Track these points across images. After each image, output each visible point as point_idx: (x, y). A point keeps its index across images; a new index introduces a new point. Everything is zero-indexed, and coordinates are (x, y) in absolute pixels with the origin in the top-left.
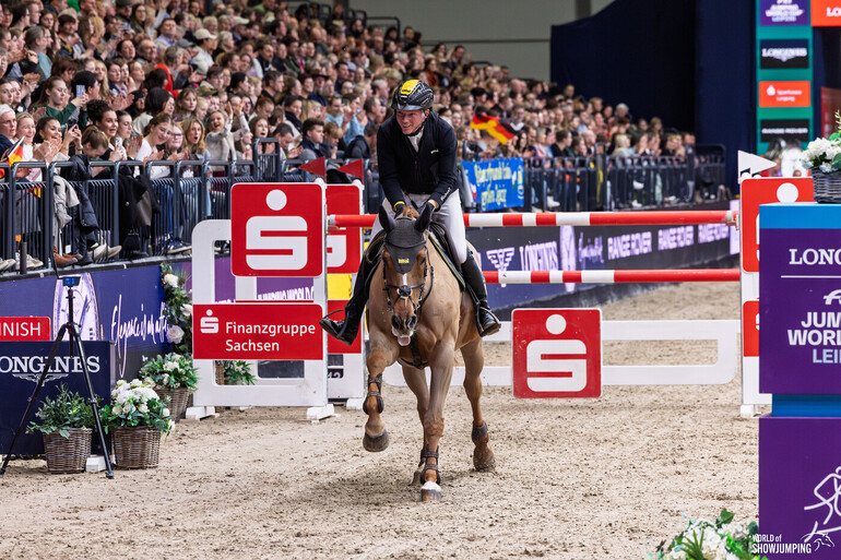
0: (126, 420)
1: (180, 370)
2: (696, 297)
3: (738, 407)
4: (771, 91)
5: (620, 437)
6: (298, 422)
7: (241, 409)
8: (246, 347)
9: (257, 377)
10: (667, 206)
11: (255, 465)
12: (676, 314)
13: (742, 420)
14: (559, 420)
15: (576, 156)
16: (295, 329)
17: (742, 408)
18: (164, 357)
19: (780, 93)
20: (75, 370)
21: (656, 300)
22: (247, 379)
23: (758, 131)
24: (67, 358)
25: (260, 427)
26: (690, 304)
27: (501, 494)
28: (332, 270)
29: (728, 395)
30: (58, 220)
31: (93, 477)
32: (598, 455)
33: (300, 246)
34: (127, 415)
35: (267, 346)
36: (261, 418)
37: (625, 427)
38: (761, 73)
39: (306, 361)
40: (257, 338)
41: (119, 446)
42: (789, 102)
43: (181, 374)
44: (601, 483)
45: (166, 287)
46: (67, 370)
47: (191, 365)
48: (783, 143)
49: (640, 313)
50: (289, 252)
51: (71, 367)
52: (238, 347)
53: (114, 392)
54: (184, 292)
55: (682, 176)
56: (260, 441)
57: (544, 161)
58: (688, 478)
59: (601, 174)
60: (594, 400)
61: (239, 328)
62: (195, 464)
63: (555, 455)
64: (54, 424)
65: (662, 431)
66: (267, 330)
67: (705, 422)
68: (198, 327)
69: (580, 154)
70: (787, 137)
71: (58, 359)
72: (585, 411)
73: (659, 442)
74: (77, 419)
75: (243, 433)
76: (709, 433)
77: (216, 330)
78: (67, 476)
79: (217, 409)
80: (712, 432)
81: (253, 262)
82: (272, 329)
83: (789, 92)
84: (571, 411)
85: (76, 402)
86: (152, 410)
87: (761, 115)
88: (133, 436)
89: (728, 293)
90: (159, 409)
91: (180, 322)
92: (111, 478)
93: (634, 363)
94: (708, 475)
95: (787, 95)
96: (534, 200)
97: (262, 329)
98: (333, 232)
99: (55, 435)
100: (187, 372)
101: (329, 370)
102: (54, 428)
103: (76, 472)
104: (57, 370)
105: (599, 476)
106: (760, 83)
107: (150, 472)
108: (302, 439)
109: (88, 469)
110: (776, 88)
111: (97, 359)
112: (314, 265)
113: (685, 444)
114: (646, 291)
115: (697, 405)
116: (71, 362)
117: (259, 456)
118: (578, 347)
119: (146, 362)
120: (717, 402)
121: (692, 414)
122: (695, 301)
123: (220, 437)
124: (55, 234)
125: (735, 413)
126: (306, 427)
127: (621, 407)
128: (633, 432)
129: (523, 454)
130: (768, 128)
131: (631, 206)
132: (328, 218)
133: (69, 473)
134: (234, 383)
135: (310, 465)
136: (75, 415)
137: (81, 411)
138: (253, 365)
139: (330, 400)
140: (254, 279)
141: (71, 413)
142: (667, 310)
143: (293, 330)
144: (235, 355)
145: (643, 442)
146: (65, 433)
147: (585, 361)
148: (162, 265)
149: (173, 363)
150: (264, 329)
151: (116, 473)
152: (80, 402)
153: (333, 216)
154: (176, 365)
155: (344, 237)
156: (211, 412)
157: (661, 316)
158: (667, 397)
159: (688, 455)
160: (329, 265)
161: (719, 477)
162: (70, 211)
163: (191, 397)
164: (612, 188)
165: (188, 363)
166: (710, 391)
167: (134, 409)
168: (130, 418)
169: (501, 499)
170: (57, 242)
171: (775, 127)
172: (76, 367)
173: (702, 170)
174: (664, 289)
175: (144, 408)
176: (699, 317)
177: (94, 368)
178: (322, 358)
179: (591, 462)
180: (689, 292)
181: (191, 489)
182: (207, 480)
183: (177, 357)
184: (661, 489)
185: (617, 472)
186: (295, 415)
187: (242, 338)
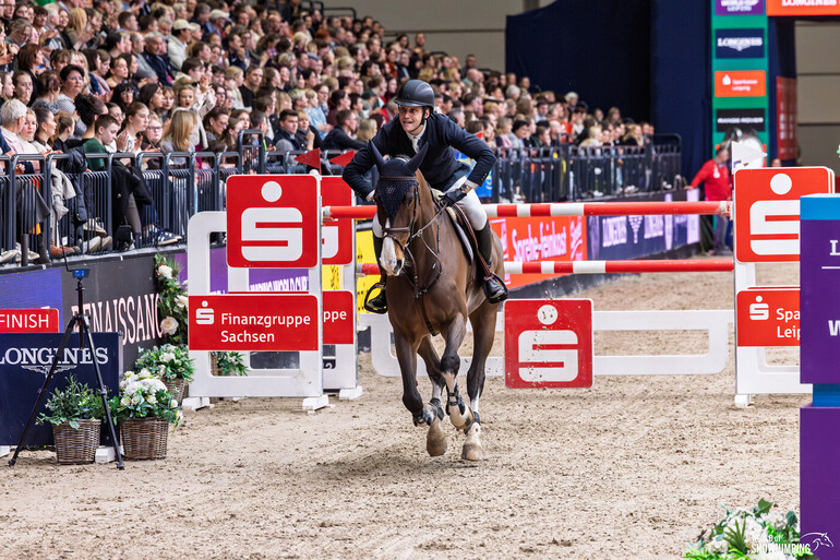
0: (135, 411)
1: (176, 361)
2: (661, 287)
3: (732, 397)
4: (727, 81)
5: (620, 426)
6: (294, 412)
7: (235, 399)
8: (242, 338)
9: (250, 368)
10: (627, 196)
11: (261, 456)
12: (645, 304)
13: (737, 409)
14: (553, 410)
15: (541, 146)
16: (290, 320)
17: (736, 397)
18: (159, 348)
19: (736, 82)
20: (84, 362)
21: (622, 289)
22: (240, 370)
23: (714, 120)
24: (76, 350)
25: (257, 418)
26: (655, 294)
27: (514, 484)
28: (326, 261)
29: (716, 385)
30: (56, 212)
31: (102, 468)
32: (600, 445)
33: (295, 237)
34: (136, 406)
35: (262, 337)
36: (256, 408)
37: (621, 417)
38: (716, 63)
39: (301, 352)
40: (253, 329)
41: (127, 436)
42: (745, 91)
43: (177, 365)
44: (611, 472)
45: (160, 279)
46: (75, 361)
47: (186, 356)
48: (739, 133)
49: (608, 303)
50: (285, 243)
51: (80, 358)
52: (233, 338)
53: (122, 384)
54: (177, 283)
55: (640, 166)
56: (261, 432)
57: (511, 151)
58: (697, 469)
59: (564, 163)
60: (584, 390)
61: (234, 320)
62: (201, 455)
63: (558, 445)
64: (64, 415)
65: (659, 421)
66: (263, 321)
67: (700, 412)
68: (193, 318)
69: (544, 144)
70: (743, 127)
71: (67, 351)
72: (578, 401)
73: (660, 432)
74: (86, 410)
75: (243, 424)
76: (707, 423)
77: (211, 322)
78: (78, 467)
79: (212, 400)
80: (710, 422)
81: (249, 253)
82: (268, 320)
83: (744, 82)
84: (563, 401)
85: (85, 393)
86: (160, 402)
87: (716, 105)
88: (142, 427)
89: (692, 282)
90: (167, 400)
91: (174, 313)
92: (121, 468)
93: (614, 353)
94: (716, 464)
95: (743, 85)
96: (501, 189)
97: (258, 320)
98: (327, 223)
99: (65, 426)
100: (183, 363)
101: (325, 362)
102: (64, 420)
103: (85, 463)
104: (66, 362)
105: (607, 466)
106: (716, 73)
107: (159, 463)
108: (302, 429)
109: (97, 460)
110: (732, 78)
111: (106, 350)
112: (309, 257)
113: (685, 434)
114: (609, 280)
115: (688, 394)
116: (80, 354)
117: (265, 447)
118: (570, 337)
119: (142, 353)
120: (708, 392)
121: (685, 404)
122: (661, 290)
123: (220, 428)
124: (52, 226)
125: (729, 403)
126: (303, 418)
127: (612, 397)
128: (630, 422)
129: (527, 444)
130: (723, 117)
131: (593, 196)
132: (323, 209)
133: (78, 464)
134: (227, 374)
135: (316, 456)
136: (85, 406)
137: (90, 402)
138: (245, 356)
139: (325, 391)
140: (246, 271)
141: (80, 404)
142: (635, 300)
143: (288, 321)
144: (230, 346)
145: (644, 431)
146: (75, 425)
147: (576, 351)
148: (156, 257)
149: (169, 353)
150: (259, 320)
151: (126, 464)
152: (89, 393)
153: (328, 208)
154: (173, 356)
155: (337, 228)
156: (206, 402)
157: (630, 306)
158: (657, 387)
159: (691, 445)
160: (323, 257)
161: (727, 466)
162: (67, 203)
163: (187, 388)
164: (574, 178)
165: (183, 354)
166: (697, 381)
167: (143, 400)
168: (138, 409)
169: (515, 489)
170: (55, 234)
171: (731, 117)
172: (84, 358)
173: (660, 159)
174: (626, 278)
175: (152, 399)
176: (669, 307)
177: (103, 360)
178: (317, 349)
179: (596, 451)
180: (651, 282)
181: (203, 479)
182: (218, 470)
183: (172, 348)
184: (672, 478)
185: (624, 462)
186: (292, 406)
187: (238, 329)
